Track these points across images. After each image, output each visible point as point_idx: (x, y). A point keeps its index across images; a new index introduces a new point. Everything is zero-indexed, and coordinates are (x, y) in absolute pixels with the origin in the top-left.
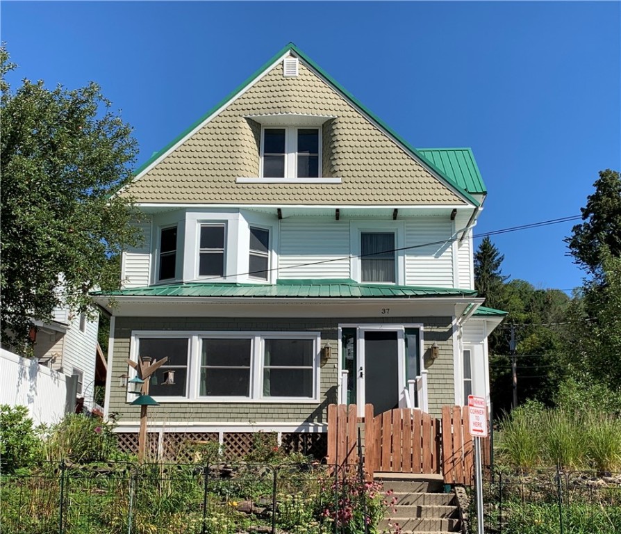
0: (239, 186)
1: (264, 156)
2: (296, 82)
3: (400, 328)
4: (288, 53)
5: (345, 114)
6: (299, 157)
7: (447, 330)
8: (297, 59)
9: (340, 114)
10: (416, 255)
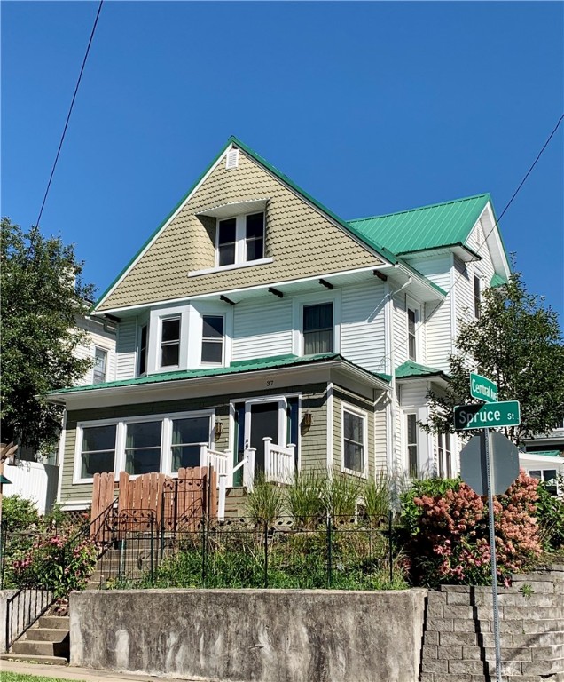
0: (190, 279)
2: (236, 173)
3: (283, 398)
4: (231, 146)
5: (277, 194)
6: (247, 242)
7: (322, 396)
8: (237, 151)
9: (272, 194)
10: (351, 322)
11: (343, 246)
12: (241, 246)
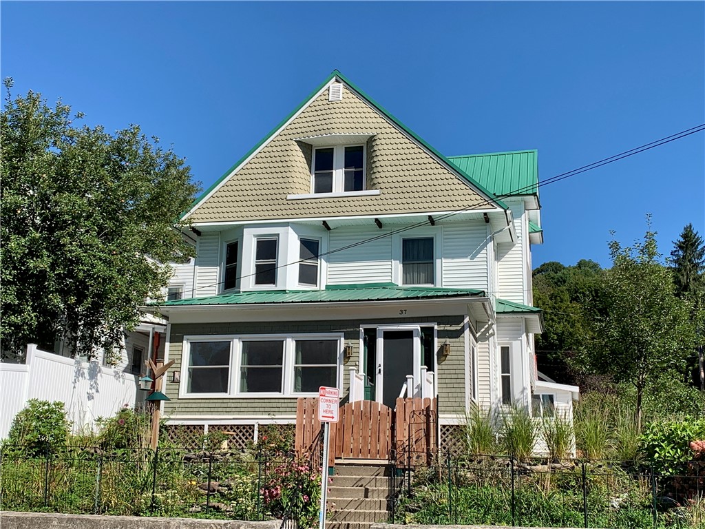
0: (289, 202)
1: (315, 174)
2: (340, 105)
3: (416, 327)
4: (334, 79)
5: (384, 131)
6: (345, 172)
7: (459, 328)
8: (341, 85)
9: (379, 131)
10: (453, 258)
11: (453, 187)
12: (339, 176)
